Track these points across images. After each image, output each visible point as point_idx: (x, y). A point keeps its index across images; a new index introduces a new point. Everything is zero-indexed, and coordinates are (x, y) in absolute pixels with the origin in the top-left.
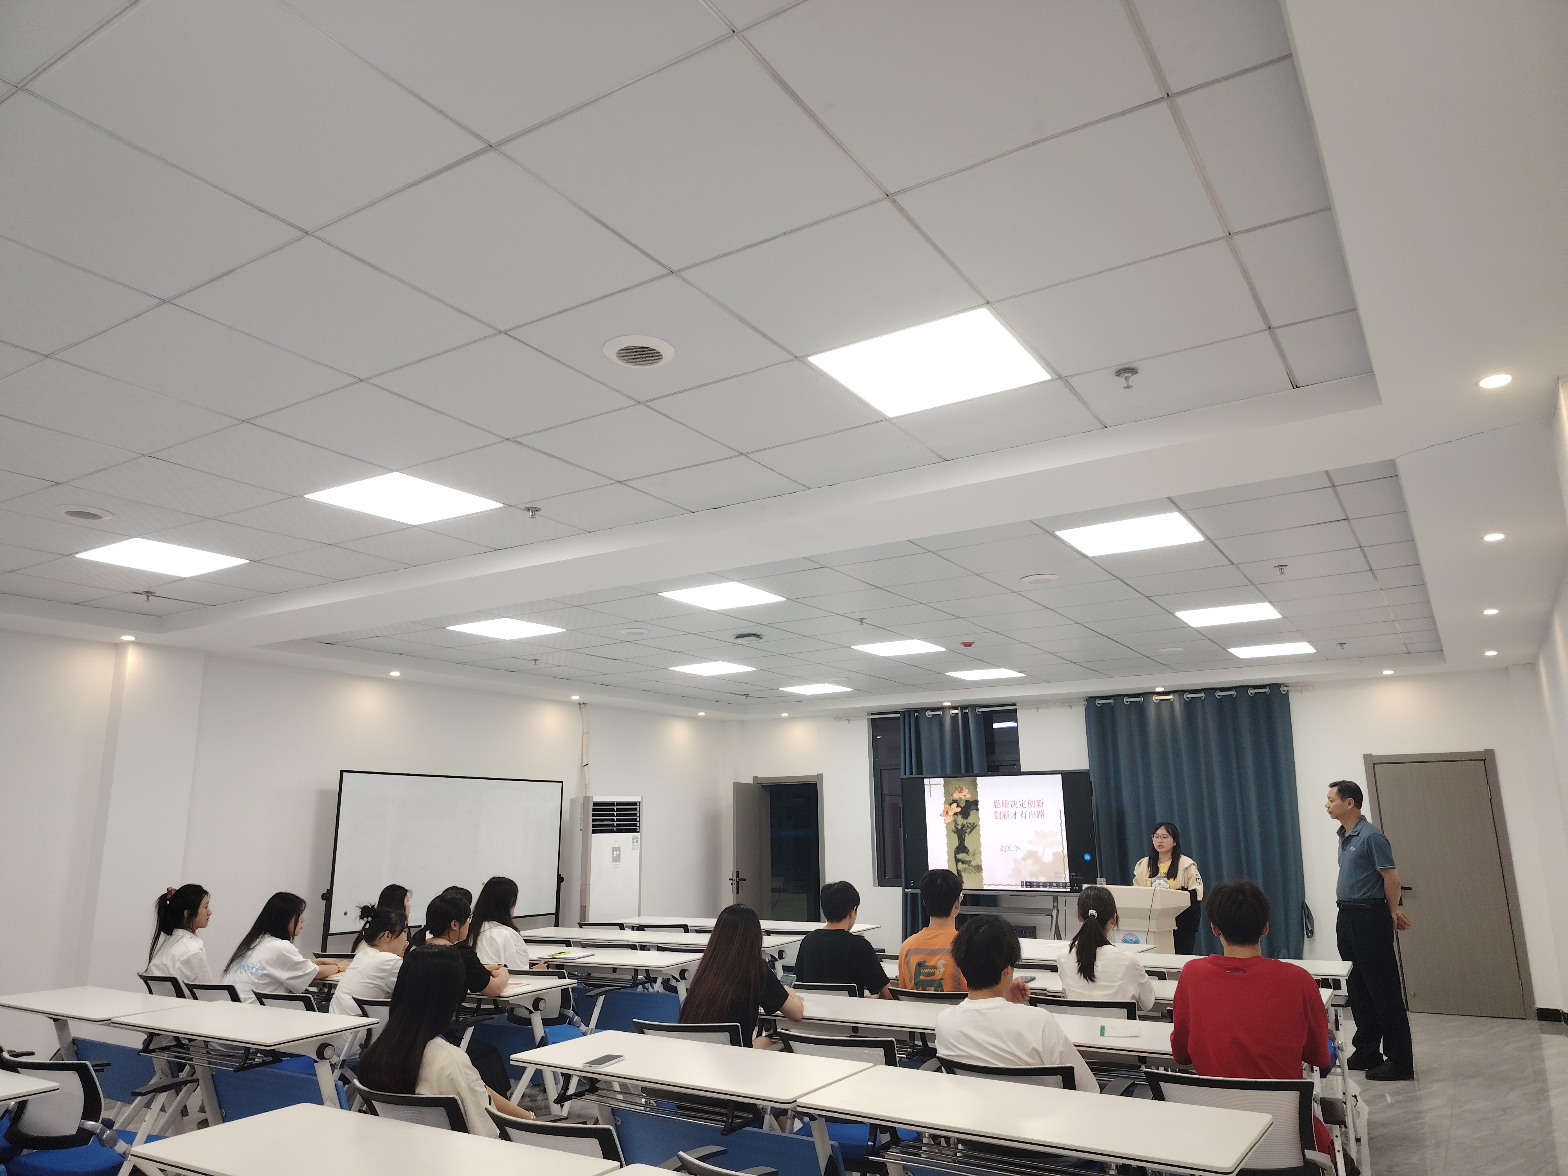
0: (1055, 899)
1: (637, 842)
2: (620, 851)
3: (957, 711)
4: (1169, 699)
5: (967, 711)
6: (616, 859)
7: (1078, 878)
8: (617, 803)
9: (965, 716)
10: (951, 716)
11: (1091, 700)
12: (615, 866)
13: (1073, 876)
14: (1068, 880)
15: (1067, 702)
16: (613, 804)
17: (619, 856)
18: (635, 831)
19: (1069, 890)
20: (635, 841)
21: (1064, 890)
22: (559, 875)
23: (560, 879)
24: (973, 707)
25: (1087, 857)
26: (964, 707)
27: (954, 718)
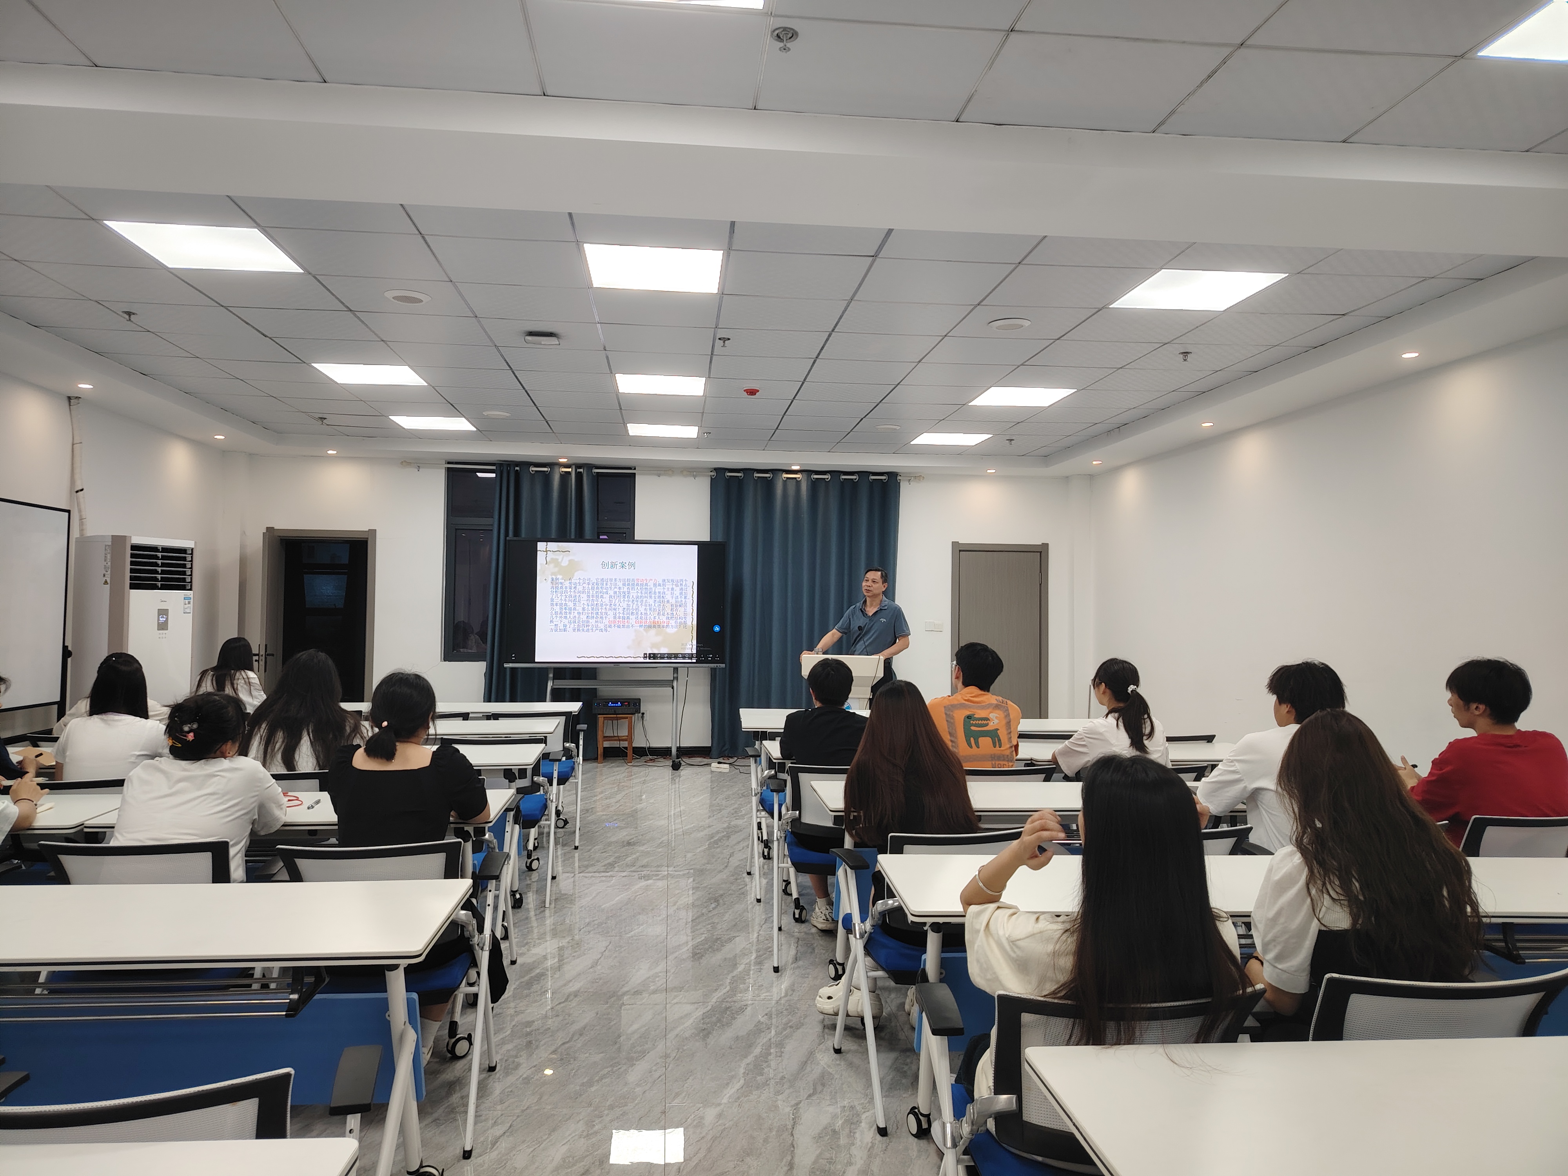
0: (676, 670)
1: (189, 603)
2: (167, 615)
3: (570, 470)
4: (795, 478)
5: (581, 470)
6: (163, 626)
7: (706, 649)
8: (162, 548)
9: (579, 476)
10: (561, 474)
11: (720, 471)
12: (161, 636)
13: (699, 647)
14: (694, 651)
15: (691, 470)
16: (154, 549)
17: (166, 623)
18: (183, 588)
19: (695, 661)
20: (187, 601)
21: (690, 661)
22: (65, 648)
23: (66, 653)
24: (589, 467)
25: (717, 629)
26: (578, 466)
27: (565, 477)
